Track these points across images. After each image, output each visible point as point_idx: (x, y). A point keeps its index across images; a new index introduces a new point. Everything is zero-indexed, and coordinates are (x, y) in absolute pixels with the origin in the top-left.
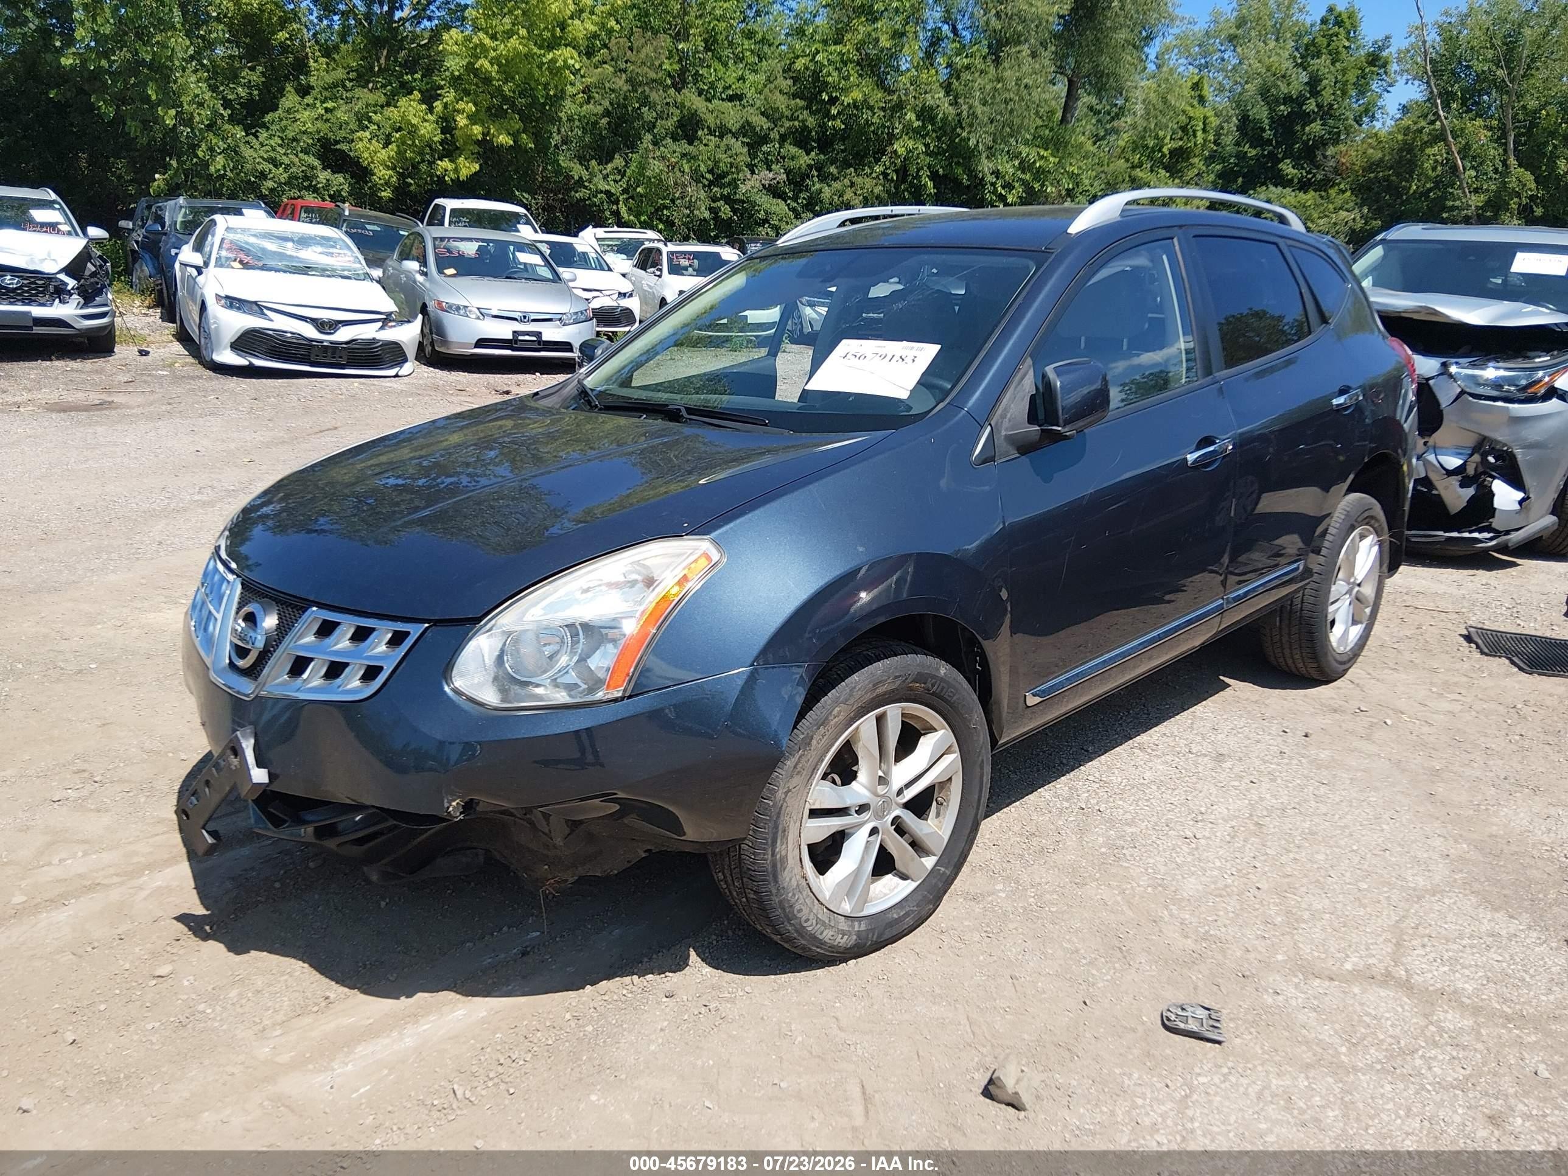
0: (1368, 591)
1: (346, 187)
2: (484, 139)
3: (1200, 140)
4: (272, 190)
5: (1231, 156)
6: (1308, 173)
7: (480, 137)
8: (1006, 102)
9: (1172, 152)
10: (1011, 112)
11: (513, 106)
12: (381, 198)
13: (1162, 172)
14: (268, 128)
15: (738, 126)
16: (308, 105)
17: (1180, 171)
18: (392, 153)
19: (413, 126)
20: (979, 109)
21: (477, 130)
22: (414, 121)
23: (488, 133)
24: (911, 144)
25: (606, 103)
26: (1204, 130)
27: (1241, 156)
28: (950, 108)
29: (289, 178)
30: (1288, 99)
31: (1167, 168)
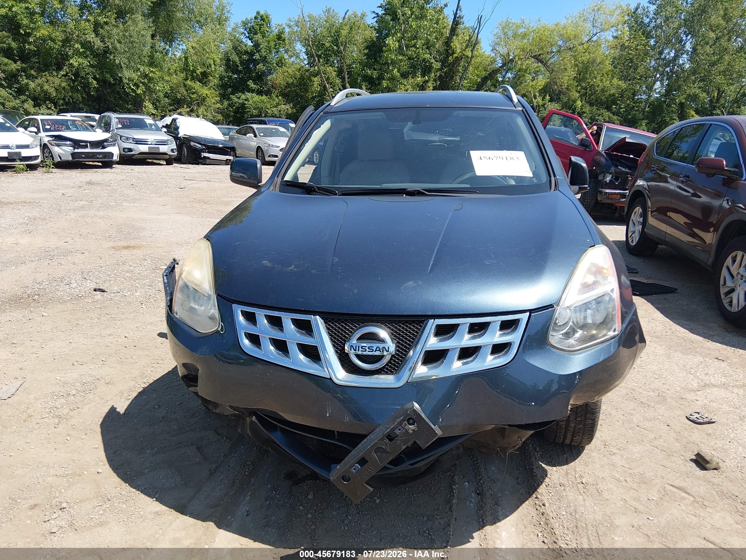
3: (213, 69)
6: (261, 87)
9: (201, 73)
13: (198, 83)
17: (205, 83)
24: (80, 60)
26: (214, 64)
27: (229, 78)
28: (101, 43)
30: (246, 52)
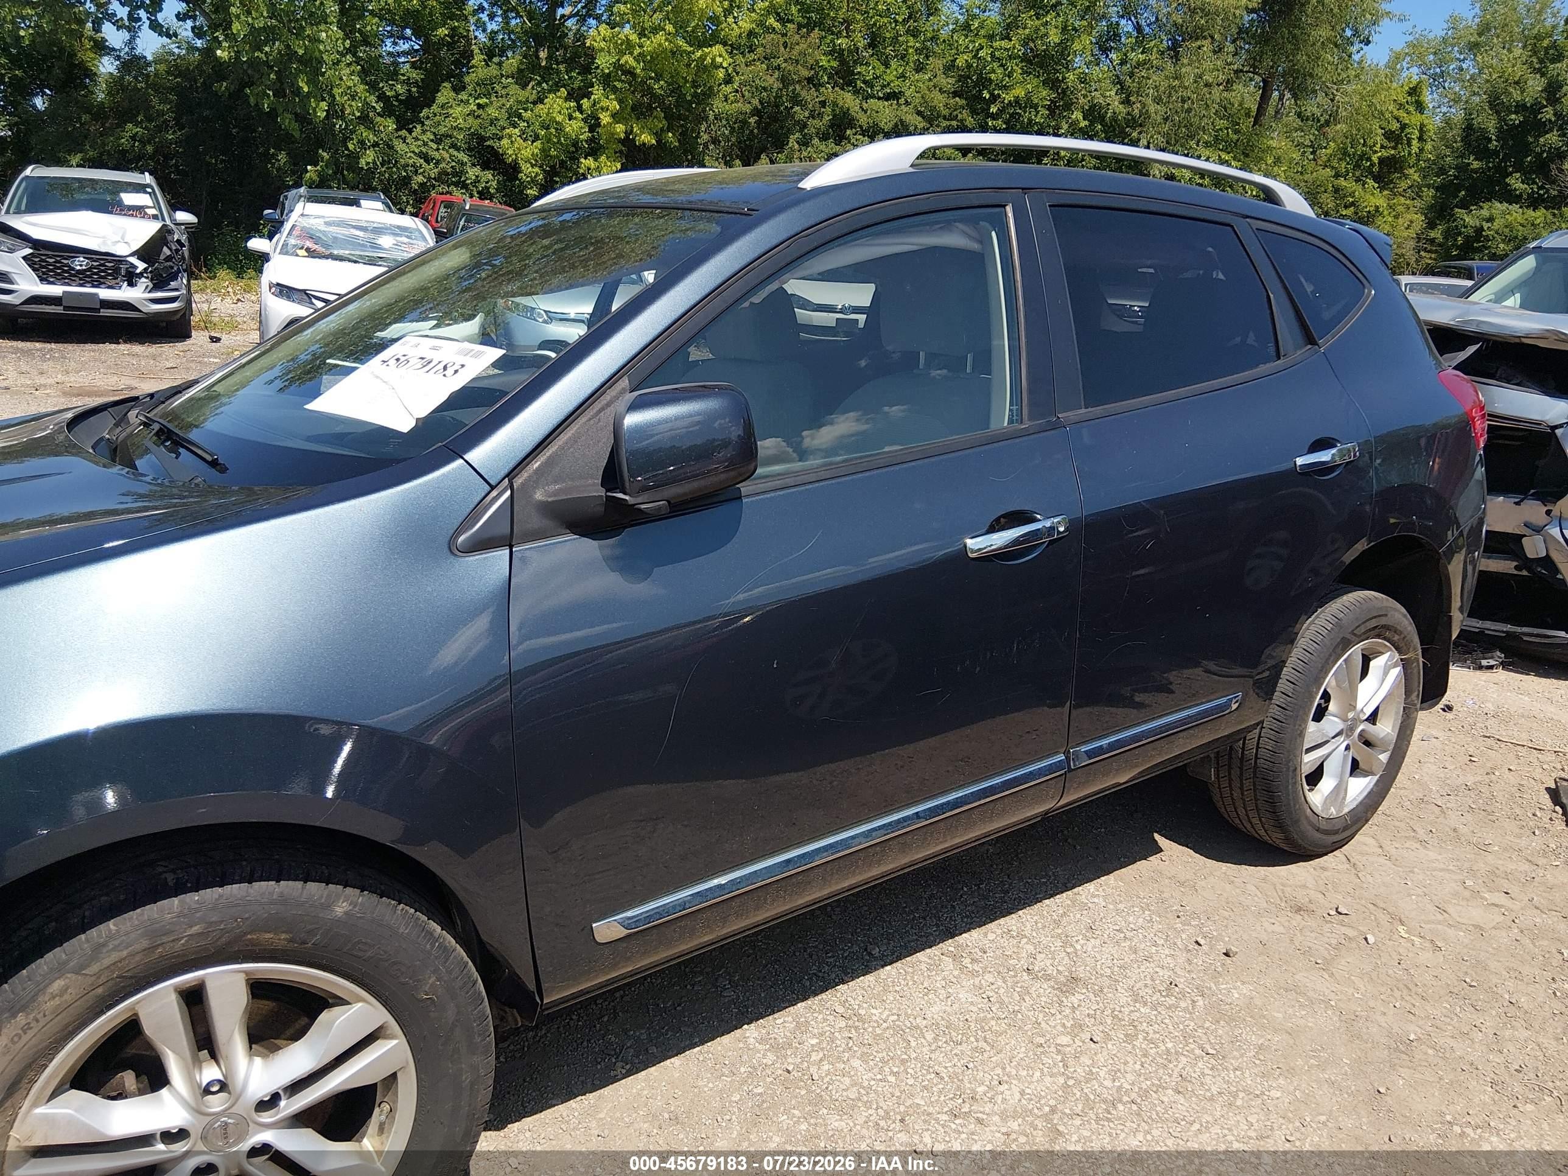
0: (1386, 729)
1: (494, 184)
2: (627, 137)
3: (1415, 149)
4: (422, 185)
5: (1450, 167)
6: (1540, 188)
7: (622, 136)
8: (1183, 101)
9: (1381, 160)
10: (1189, 111)
11: (662, 104)
12: (527, 195)
13: (1371, 183)
14: (423, 124)
15: (891, 124)
16: (462, 101)
17: (1391, 182)
18: (536, 151)
19: (557, 123)
20: (1152, 108)
21: (620, 128)
22: (559, 118)
23: (632, 131)
25: (756, 102)
26: (1421, 139)
27: (1462, 168)
28: (1120, 106)
29: (439, 173)
30: (1520, 107)
31: (1376, 179)
